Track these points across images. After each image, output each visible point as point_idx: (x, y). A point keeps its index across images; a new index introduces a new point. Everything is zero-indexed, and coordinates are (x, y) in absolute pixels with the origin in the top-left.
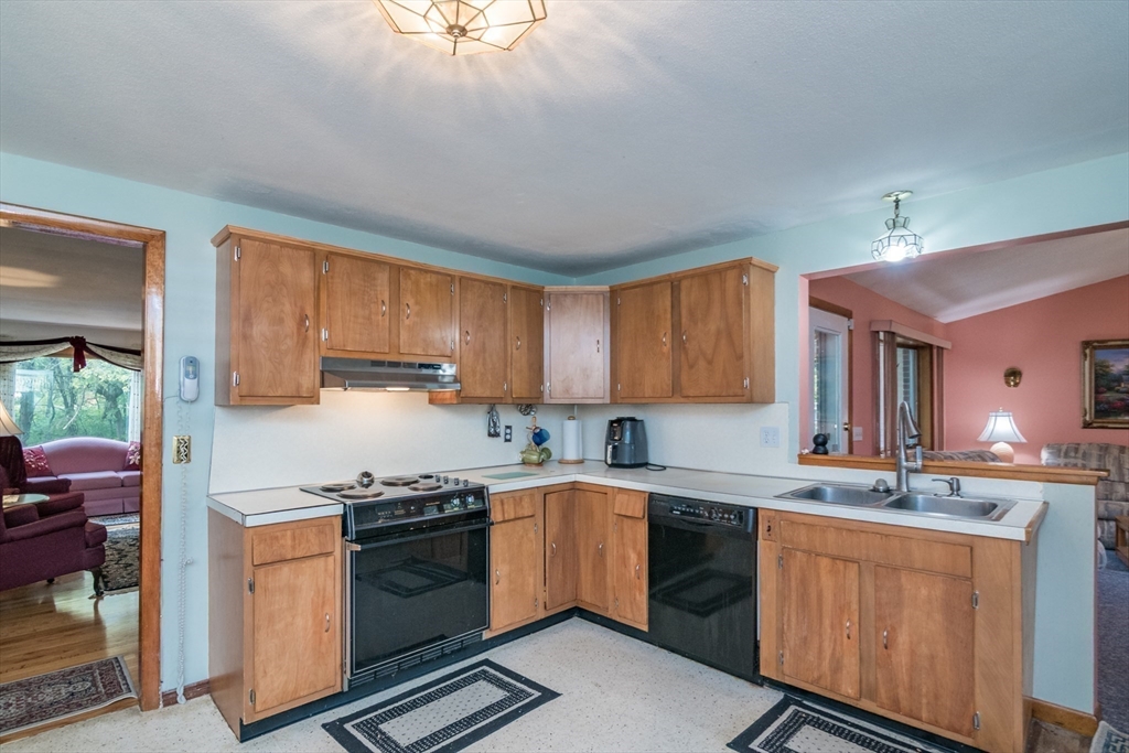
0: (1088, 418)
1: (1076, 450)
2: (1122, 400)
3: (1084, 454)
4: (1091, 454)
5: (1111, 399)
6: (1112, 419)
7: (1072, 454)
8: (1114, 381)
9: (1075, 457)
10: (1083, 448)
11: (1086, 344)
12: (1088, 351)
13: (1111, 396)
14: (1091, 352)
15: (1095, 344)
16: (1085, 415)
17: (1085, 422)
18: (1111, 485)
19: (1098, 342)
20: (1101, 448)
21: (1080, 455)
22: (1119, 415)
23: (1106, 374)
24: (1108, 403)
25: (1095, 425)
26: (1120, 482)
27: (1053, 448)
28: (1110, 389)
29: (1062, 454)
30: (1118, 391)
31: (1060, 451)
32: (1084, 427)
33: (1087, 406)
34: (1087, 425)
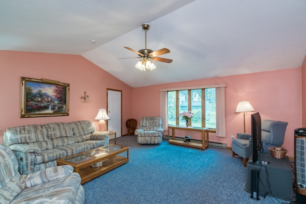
0: (23, 113)
1: (24, 130)
2: (36, 105)
3: (28, 131)
4: (31, 130)
5: (32, 104)
6: (32, 113)
7: (23, 132)
8: (34, 97)
9: (25, 133)
10: (27, 128)
11: (23, 79)
12: (23, 82)
13: (32, 103)
14: (25, 82)
15: (27, 79)
16: (22, 111)
17: (22, 115)
18: (41, 143)
19: (28, 78)
20: (34, 127)
21: (26, 132)
22: (35, 112)
23: (31, 93)
24: (31, 106)
25: (26, 116)
26: (44, 141)
27: (13, 130)
28: (32, 100)
29: (18, 133)
30: (35, 101)
31: (17, 131)
32: (22, 118)
33: (23, 108)
34: (23, 117)
